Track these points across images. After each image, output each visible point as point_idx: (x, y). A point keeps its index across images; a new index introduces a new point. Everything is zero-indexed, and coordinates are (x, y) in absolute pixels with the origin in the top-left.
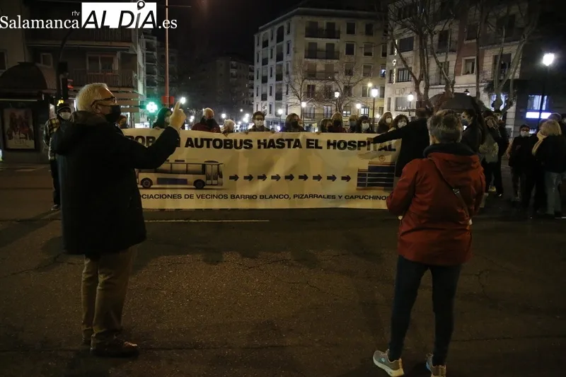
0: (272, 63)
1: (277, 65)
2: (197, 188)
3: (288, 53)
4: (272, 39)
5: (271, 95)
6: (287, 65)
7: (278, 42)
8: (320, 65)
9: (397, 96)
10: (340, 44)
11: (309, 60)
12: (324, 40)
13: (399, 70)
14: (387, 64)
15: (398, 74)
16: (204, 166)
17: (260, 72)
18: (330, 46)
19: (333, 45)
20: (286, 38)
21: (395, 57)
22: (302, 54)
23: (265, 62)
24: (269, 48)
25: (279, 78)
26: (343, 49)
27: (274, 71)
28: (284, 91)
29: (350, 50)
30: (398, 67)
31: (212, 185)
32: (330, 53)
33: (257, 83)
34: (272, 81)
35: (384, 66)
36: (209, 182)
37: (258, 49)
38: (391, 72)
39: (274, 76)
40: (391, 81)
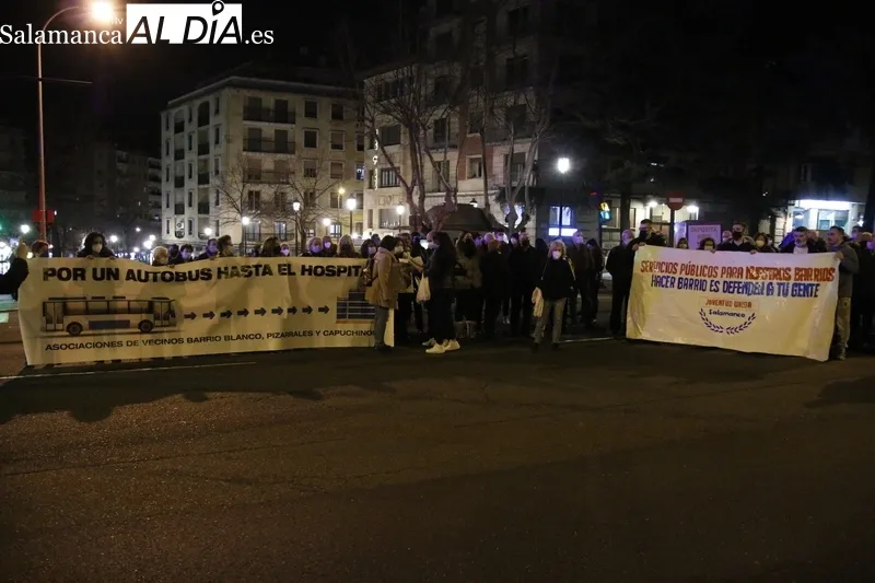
0: (191, 157)
1: (199, 160)
2: (143, 332)
3: (217, 142)
4: (190, 120)
5: (190, 205)
6: (217, 161)
7: (200, 125)
8: (268, 161)
9: (382, 207)
10: (296, 132)
11: (250, 154)
12: (272, 124)
13: (382, 171)
14: (366, 161)
15: (381, 177)
16: (151, 304)
17: (172, 171)
18: (281, 134)
19: (285, 133)
20: (213, 120)
21: (376, 153)
22: (238, 144)
23: (179, 155)
24: (185, 134)
25: (204, 179)
26: (300, 139)
27: (195, 169)
28: (212, 200)
29: (310, 141)
30: (380, 167)
31: (162, 326)
32: (282, 145)
33: (167, 187)
34: (191, 184)
35: (360, 164)
36: (157, 323)
37: (167, 134)
38: (371, 173)
39: (195, 177)
40: (371, 187)
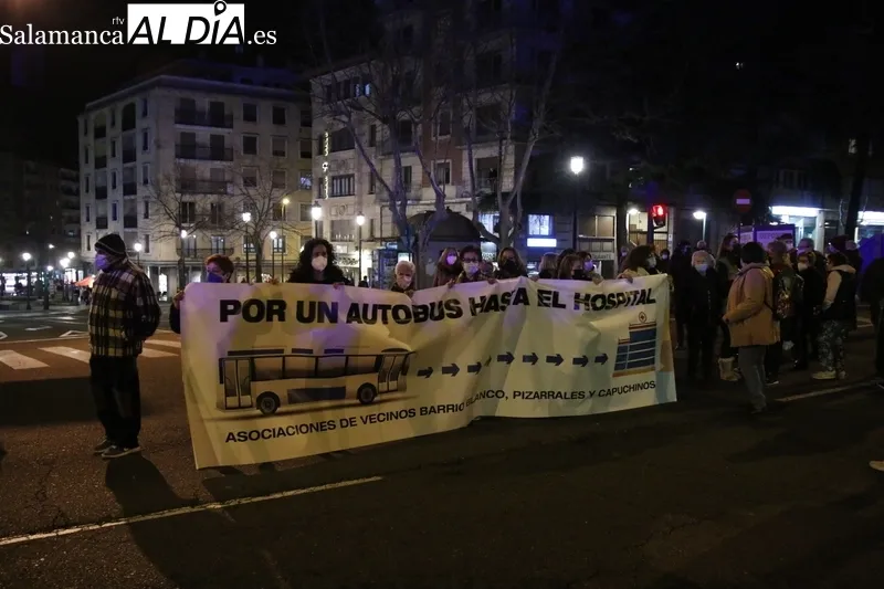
1: (124, 169)
3: (145, 148)
4: (113, 124)
5: (115, 218)
6: (145, 169)
7: (124, 129)
8: (204, 169)
9: (334, 218)
10: (233, 136)
11: (182, 161)
12: (207, 128)
13: (333, 178)
14: (314, 169)
15: (332, 185)
17: (92, 181)
18: (217, 140)
19: (221, 138)
20: (140, 123)
21: (326, 159)
22: (170, 150)
23: (101, 163)
24: (108, 139)
26: (239, 143)
27: (119, 178)
28: (141, 209)
29: (250, 146)
30: (331, 174)
32: (218, 151)
33: (87, 199)
34: (116, 195)
35: (307, 172)
37: (87, 141)
38: (321, 181)
39: (120, 188)
40: (321, 196)
